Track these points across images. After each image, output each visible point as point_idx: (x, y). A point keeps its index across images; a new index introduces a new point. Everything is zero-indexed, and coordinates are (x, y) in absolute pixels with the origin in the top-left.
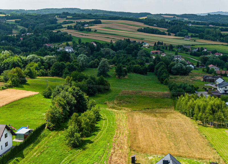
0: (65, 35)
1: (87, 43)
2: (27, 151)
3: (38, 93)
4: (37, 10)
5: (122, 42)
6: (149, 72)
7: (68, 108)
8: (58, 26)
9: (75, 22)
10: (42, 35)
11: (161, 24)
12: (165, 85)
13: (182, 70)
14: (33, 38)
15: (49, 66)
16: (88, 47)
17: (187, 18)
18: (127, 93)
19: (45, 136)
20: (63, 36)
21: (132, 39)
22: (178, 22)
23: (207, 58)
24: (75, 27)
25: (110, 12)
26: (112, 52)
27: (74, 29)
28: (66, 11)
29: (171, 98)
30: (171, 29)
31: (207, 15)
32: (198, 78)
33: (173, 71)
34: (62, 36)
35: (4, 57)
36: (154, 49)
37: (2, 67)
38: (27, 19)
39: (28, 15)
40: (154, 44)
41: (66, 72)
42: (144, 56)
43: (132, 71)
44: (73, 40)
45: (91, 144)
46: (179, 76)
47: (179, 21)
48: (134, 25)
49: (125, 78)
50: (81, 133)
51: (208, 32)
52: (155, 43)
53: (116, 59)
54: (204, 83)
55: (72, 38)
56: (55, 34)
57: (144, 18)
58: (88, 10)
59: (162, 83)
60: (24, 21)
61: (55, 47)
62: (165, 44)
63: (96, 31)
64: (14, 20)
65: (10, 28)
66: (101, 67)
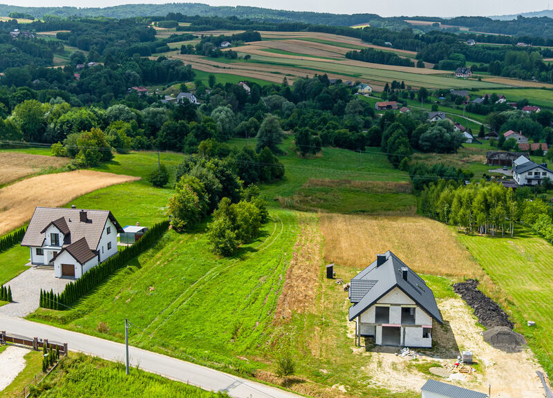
0: (176, 68)
1: (228, 85)
2: (145, 259)
3: (140, 178)
4: (105, 9)
5: (310, 81)
6: (370, 145)
7: (207, 197)
8: (158, 45)
9: (197, 37)
10: (123, 67)
11: (401, 41)
12: (402, 170)
13: (441, 142)
14: (105, 73)
15: (153, 130)
16: (232, 95)
17: (467, 26)
18: (320, 183)
19: (169, 240)
20: (173, 68)
21: (332, 75)
22: (443, 36)
23: (503, 117)
24: (199, 48)
25: (282, 13)
26: (286, 103)
27: (198, 54)
28: (175, 11)
29: (412, 193)
30: (424, 54)
31: (516, 19)
32: (476, 158)
33: (424, 143)
34: (171, 70)
35: (60, 111)
36: (384, 98)
37: (58, 129)
38: (86, 30)
39: (87, 21)
40: (384, 87)
41: (190, 141)
42: (360, 113)
43: (330, 144)
44: (195, 78)
45: (254, 254)
46: (435, 154)
47: (446, 34)
48: (338, 44)
49: (316, 157)
50: (236, 231)
51: (513, 60)
52: (387, 85)
53: (297, 117)
54: (487, 167)
55: (193, 73)
56: (153, 66)
57: (363, 27)
58: (227, 7)
59: (396, 167)
60: (79, 35)
61: (155, 94)
62: (409, 87)
63: (248, 57)
64: (54, 33)
65: (46, 52)
66: (265, 134)
